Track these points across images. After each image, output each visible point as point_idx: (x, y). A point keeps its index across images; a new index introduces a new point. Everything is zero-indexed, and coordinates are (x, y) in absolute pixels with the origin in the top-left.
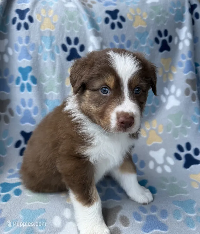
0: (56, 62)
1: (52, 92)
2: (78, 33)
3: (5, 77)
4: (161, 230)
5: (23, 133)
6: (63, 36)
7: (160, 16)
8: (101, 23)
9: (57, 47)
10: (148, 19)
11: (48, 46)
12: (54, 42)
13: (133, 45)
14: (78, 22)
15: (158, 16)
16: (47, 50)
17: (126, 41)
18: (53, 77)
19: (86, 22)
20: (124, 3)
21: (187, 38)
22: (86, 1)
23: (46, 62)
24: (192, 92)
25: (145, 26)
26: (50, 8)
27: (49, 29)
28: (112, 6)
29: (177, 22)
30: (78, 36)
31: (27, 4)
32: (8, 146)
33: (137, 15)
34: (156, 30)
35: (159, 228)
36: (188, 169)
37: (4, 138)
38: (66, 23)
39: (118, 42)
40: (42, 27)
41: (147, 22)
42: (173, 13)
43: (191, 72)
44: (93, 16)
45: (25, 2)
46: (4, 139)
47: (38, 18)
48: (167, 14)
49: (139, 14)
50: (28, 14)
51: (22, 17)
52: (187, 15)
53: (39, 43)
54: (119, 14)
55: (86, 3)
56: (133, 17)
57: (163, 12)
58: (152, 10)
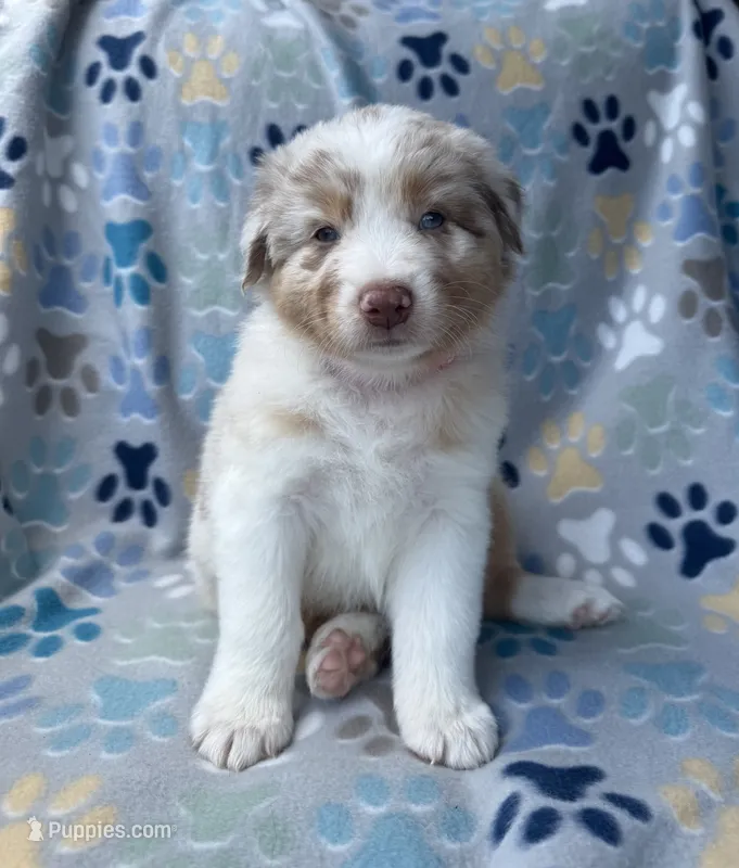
0: (229, 208)
1: (216, 308)
2: (305, 109)
5: (123, 451)
6: (255, 119)
7: (591, 49)
8: (383, 78)
9: (237, 157)
10: (548, 61)
11: (206, 154)
12: (226, 141)
14: (306, 75)
15: (585, 49)
16: (201, 167)
18: (222, 256)
20: (466, 10)
21: (685, 120)
22: (337, 8)
23: (195, 206)
24: (705, 303)
25: (537, 87)
26: (214, 32)
27: (208, 99)
28: (422, 21)
29: (651, 72)
30: (306, 122)
31: (138, 20)
32: (73, 496)
33: (510, 49)
34: (576, 99)
37: (59, 466)
38: (265, 77)
40: (186, 91)
41: (546, 71)
42: (638, 39)
43: (700, 235)
44: (360, 55)
45: (130, 14)
46: (58, 471)
47: (173, 61)
48: (617, 45)
49: (518, 45)
50: (138, 52)
51: (119, 61)
52: (688, 44)
53: (176, 147)
54: (447, 49)
55: (336, 14)
56: (497, 57)
57: (603, 36)
58: (564, 33)
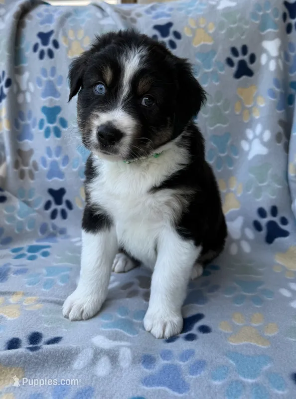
10: (215, 32)
15: (232, 26)
25: (210, 43)
26: (80, 28)
28: (164, 18)
33: (200, 27)
40: (70, 52)
54: (172, 30)
55: (128, 17)
56: (194, 31)
57: (241, 19)
58: (224, 19)
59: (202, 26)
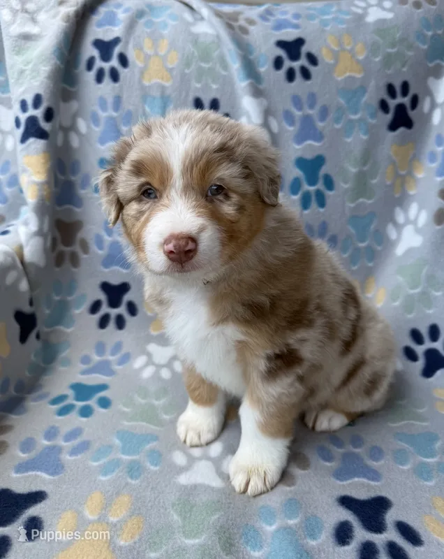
2: (217, 89)
3: (73, 178)
4: (369, 479)
6: (187, 95)
7: (394, 50)
8: (265, 68)
10: (367, 58)
12: (171, 108)
13: (332, 115)
14: (218, 66)
15: (390, 50)
17: (318, 107)
19: (235, 66)
20: (316, 22)
22: (236, 20)
25: (359, 75)
27: (159, 81)
28: (289, 30)
30: (218, 96)
31: (116, 29)
32: (77, 312)
33: (344, 50)
34: (383, 84)
35: (365, 476)
36: (431, 380)
38: (193, 67)
39: (300, 109)
40: (146, 76)
41: (365, 65)
42: (424, 43)
44: (251, 52)
45: (111, 25)
47: (138, 57)
48: (410, 47)
50: (117, 50)
51: (106, 56)
53: (140, 110)
54: (304, 49)
55: (235, 24)
56: (336, 56)
57: (402, 40)
58: (377, 38)
59: (348, 48)
